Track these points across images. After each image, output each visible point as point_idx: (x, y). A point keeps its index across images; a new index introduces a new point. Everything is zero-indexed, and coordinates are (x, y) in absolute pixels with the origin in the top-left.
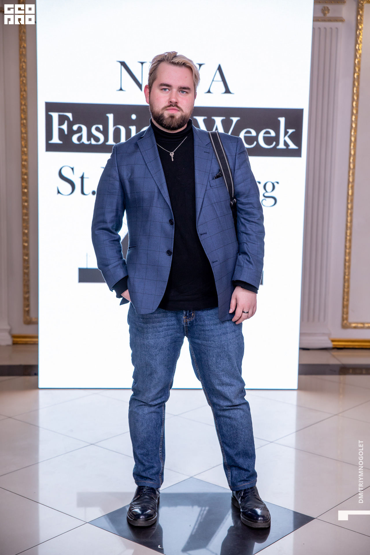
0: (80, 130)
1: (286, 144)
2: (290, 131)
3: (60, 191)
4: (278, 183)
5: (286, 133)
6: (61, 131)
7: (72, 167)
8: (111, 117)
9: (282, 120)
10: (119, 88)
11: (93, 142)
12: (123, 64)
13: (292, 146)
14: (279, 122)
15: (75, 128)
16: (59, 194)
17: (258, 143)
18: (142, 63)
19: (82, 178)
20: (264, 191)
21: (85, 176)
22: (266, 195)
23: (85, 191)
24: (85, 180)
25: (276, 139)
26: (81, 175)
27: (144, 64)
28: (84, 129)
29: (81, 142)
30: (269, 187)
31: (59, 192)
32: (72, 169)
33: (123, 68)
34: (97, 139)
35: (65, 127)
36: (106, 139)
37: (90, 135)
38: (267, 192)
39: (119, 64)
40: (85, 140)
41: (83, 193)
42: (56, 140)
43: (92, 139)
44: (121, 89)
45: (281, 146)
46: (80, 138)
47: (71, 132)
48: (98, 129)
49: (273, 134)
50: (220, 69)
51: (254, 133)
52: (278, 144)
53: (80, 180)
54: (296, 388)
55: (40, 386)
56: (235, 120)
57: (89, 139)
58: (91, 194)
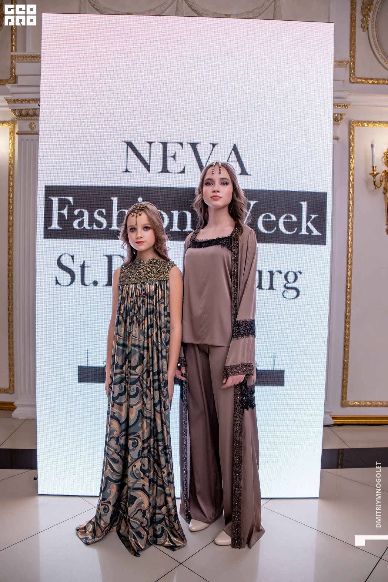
0: (81, 214)
1: (308, 229)
2: (313, 216)
3: (59, 281)
4: (300, 273)
5: (308, 218)
6: (61, 216)
7: (72, 255)
8: (115, 200)
9: (304, 204)
10: (125, 169)
11: (95, 227)
12: (130, 144)
13: (316, 232)
14: (301, 206)
15: (76, 212)
16: (58, 285)
17: (278, 228)
18: (150, 143)
19: (83, 267)
20: (286, 282)
21: (86, 265)
22: (288, 285)
23: (86, 282)
24: (86, 269)
25: (298, 224)
26: (81, 263)
27: (152, 145)
28: (86, 213)
29: (82, 228)
30: (291, 277)
31: (57, 283)
32: (72, 257)
33: (129, 149)
34: (100, 224)
35: (65, 212)
36: (110, 224)
37: (92, 220)
38: (288, 282)
39: (125, 144)
40: (86, 225)
41: (83, 283)
42: (55, 225)
43: (94, 224)
44: (127, 171)
45: (304, 232)
46: (81, 224)
47: (72, 217)
48: (100, 214)
49: (294, 219)
50: (235, 149)
51: (273, 218)
52: (300, 230)
53: (80, 268)
54: (317, 495)
55: (39, 492)
56: (252, 203)
57: (90, 224)
58: (92, 284)
